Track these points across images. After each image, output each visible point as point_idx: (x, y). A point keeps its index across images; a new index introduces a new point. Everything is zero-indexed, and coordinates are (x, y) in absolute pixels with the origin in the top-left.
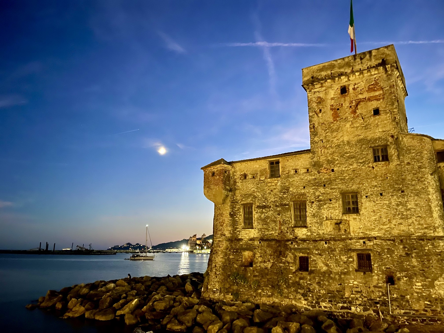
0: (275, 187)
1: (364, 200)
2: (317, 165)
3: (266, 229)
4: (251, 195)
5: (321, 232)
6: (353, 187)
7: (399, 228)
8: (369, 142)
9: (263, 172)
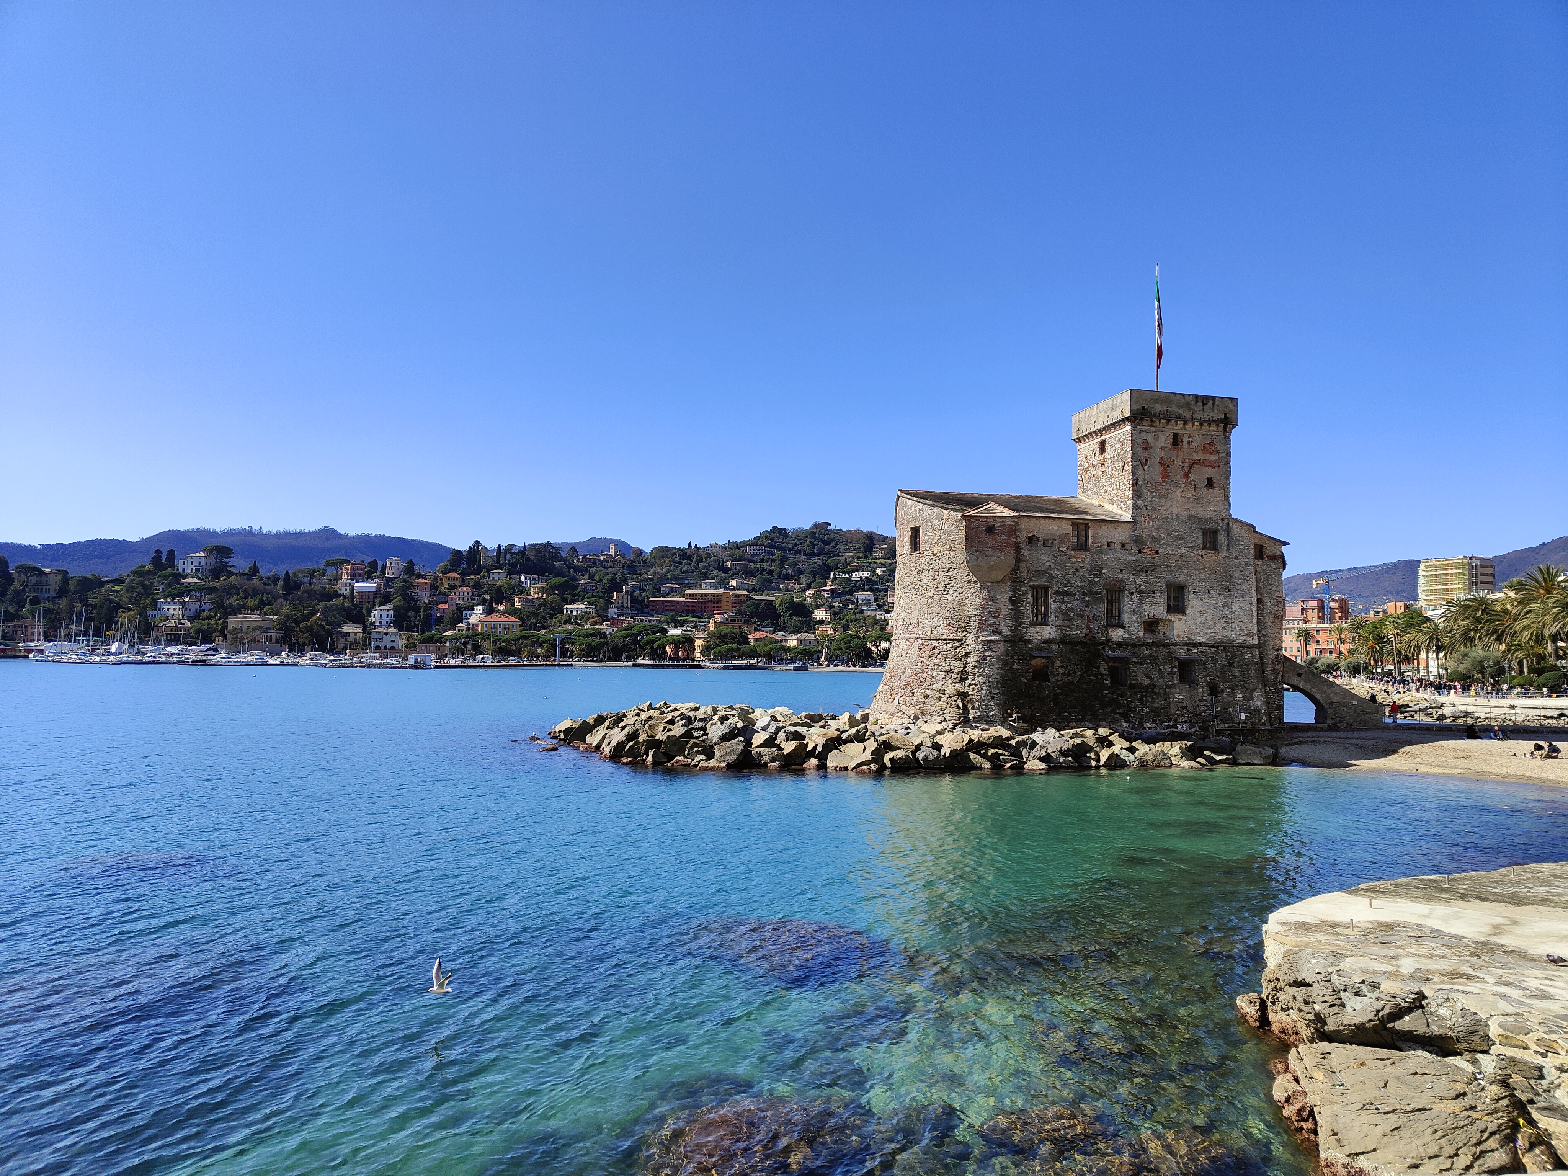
0: (1081, 565)
1: (1191, 597)
2: (1138, 541)
3: (1068, 626)
4: (1046, 573)
5: (1141, 634)
6: (1180, 579)
7: (1223, 633)
8: (1200, 520)
9: (1063, 538)
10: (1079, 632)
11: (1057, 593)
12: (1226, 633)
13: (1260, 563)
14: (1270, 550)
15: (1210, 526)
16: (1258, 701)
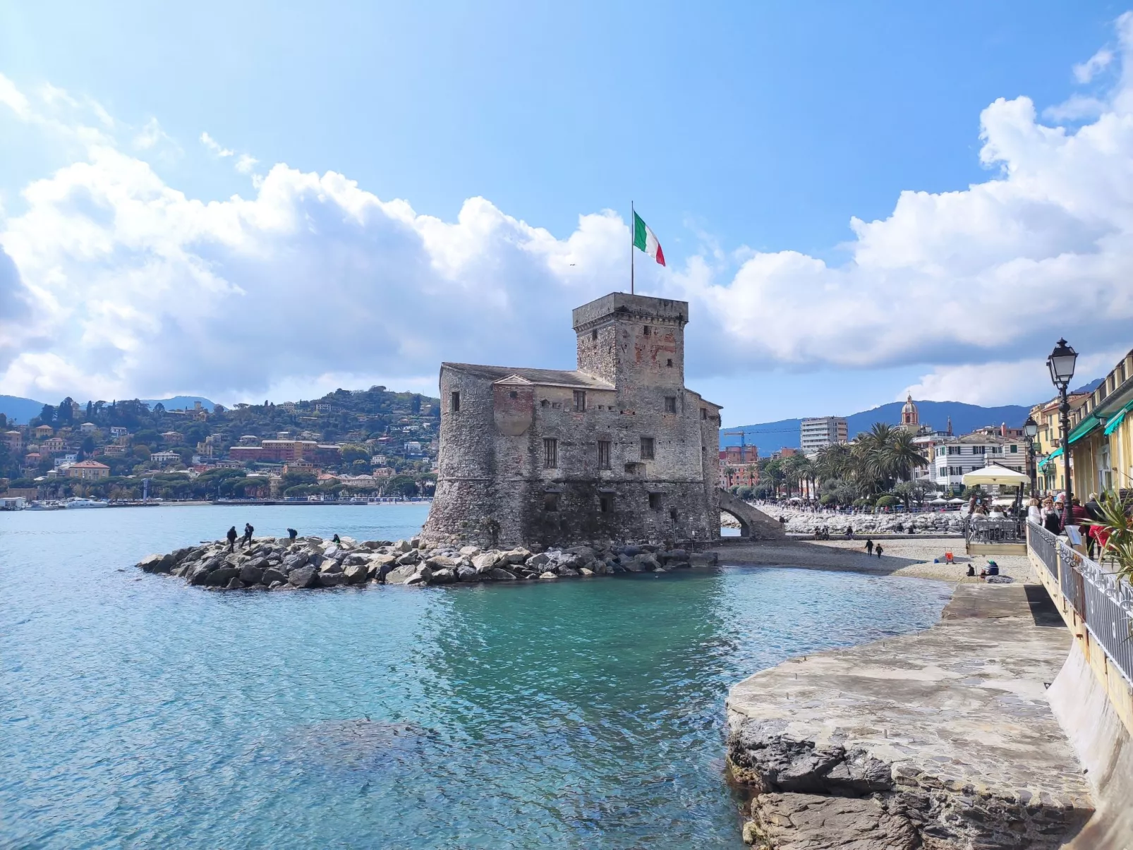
0: (580, 422)
1: (658, 446)
2: (621, 405)
3: (571, 469)
4: (555, 428)
5: (623, 474)
6: (650, 433)
7: (679, 473)
8: (663, 391)
9: (568, 401)
10: (578, 474)
11: (563, 443)
12: (681, 473)
13: (704, 421)
14: (711, 412)
15: (670, 395)
16: (704, 522)
